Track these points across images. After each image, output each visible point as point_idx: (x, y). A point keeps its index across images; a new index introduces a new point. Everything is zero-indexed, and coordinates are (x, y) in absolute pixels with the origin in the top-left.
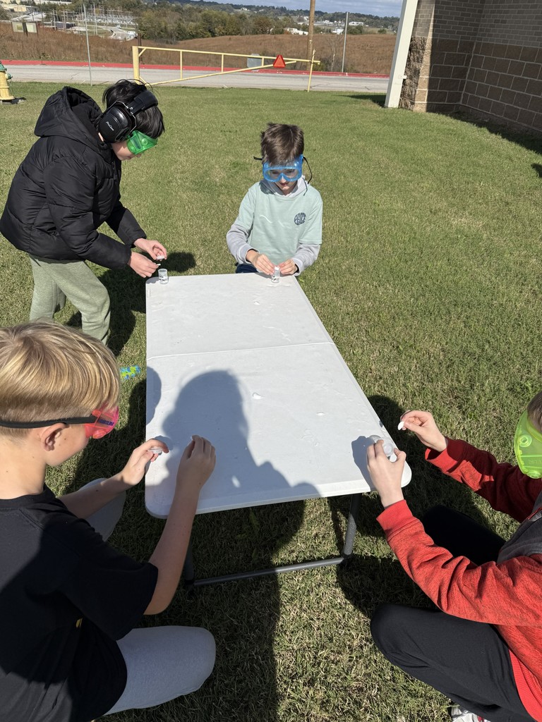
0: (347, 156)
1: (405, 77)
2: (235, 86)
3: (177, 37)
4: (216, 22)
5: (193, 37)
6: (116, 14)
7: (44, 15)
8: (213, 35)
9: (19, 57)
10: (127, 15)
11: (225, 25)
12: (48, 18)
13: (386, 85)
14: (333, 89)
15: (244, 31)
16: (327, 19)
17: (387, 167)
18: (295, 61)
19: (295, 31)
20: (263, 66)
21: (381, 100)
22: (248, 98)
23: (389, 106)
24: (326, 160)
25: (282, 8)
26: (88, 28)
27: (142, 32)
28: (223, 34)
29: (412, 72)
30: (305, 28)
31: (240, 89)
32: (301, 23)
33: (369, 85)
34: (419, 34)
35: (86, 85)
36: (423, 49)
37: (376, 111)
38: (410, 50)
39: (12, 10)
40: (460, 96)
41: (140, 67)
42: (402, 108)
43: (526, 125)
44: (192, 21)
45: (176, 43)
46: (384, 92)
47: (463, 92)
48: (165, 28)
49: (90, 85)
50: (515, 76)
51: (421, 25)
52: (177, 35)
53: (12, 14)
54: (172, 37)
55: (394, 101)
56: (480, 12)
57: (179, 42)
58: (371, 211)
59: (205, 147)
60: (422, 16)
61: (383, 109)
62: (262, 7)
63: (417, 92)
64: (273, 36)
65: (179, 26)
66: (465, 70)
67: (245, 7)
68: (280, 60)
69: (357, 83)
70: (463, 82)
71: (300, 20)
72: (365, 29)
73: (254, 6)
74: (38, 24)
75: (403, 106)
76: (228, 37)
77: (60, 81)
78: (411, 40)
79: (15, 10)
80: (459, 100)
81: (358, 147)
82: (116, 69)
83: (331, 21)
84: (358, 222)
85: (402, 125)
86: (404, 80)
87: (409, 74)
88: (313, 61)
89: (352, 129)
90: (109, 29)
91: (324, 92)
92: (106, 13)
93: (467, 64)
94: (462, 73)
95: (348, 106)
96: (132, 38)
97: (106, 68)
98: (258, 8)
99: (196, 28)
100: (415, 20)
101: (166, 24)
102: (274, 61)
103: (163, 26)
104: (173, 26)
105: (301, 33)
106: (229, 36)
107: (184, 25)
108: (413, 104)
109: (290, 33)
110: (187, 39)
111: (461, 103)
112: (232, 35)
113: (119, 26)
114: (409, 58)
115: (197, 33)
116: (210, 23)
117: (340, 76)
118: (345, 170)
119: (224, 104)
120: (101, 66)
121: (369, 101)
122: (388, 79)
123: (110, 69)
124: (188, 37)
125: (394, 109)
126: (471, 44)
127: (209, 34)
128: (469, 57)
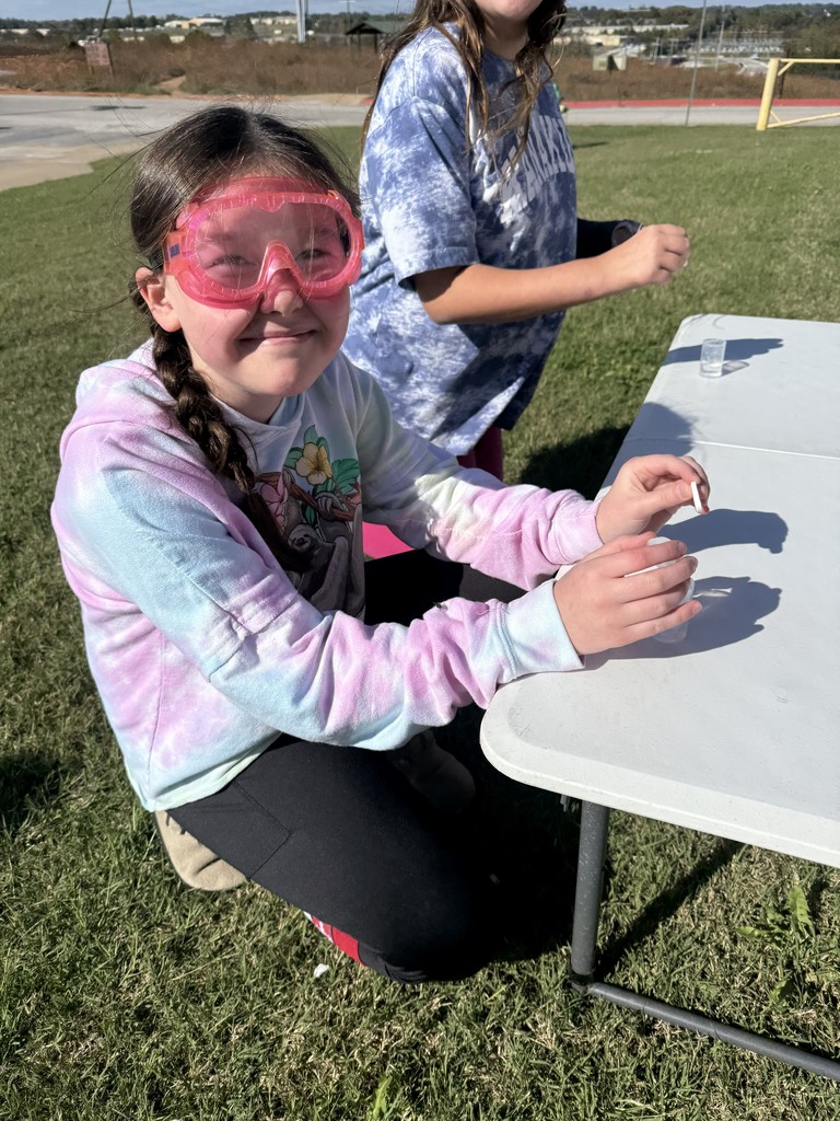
6: (754, 36)
7: (643, 48)
9: (590, 99)
10: (773, 37)
12: (647, 52)
26: (706, 62)
39: (600, 45)
41: (772, 104)
53: (597, 50)
74: (630, 61)
79: (604, 43)
82: (734, 108)
90: (737, 61)
92: (739, 37)
97: (716, 108)
113: (755, 56)
120: (709, 104)
123: (724, 108)
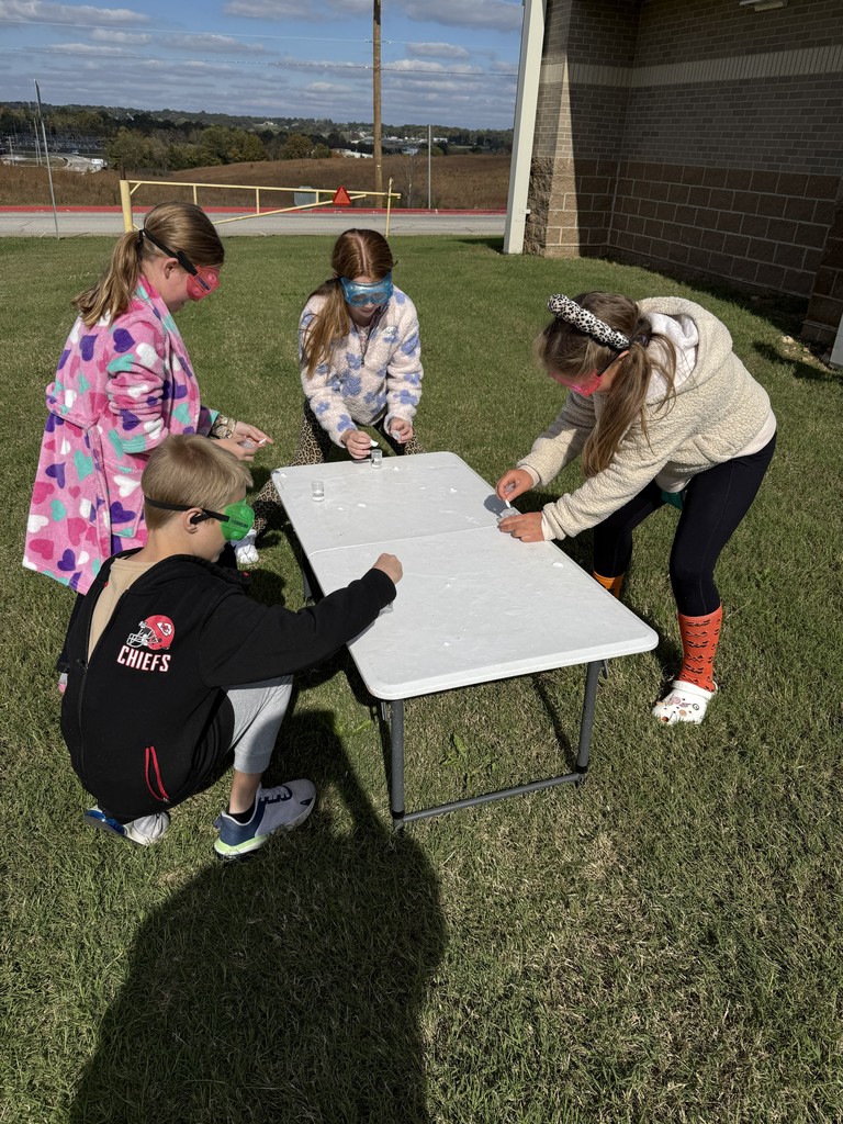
0: (468, 320)
1: (529, 211)
2: (278, 232)
3: (170, 166)
4: (227, 142)
5: (194, 165)
8: (226, 161)
11: (242, 146)
13: (502, 225)
14: (420, 233)
15: (271, 156)
16: (393, 135)
17: (525, 333)
18: (364, 194)
19: (349, 153)
20: (317, 203)
21: (498, 244)
22: (304, 248)
23: (510, 251)
24: (440, 327)
25: (326, 122)
27: (114, 161)
28: (241, 160)
29: (538, 204)
30: (362, 148)
31: (287, 237)
32: (356, 142)
33: (470, 225)
34: (542, 153)
35: (49, 238)
36: (551, 173)
37: (494, 259)
38: (532, 174)
40: (606, 234)
42: (528, 253)
43: (700, 268)
44: (190, 142)
45: (168, 176)
46: (501, 233)
47: (610, 229)
48: (151, 153)
49: (55, 238)
50: (677, 205)
51: (544, 142)
52: (169, 162)
54: (161, 166)
55: (515, 244)
56: (622, 121)
57: (174, 172)
58: (517, 388)
59: (265, 316)
60: (544, 130)
61: (502, 256)
62: (296, 120)
63: (548, 231)
64: (317, 161)
65: (172, 149)
66: (609, 200)
67: (270, 120)
68: (342, 194)
69: (454, 223)
70: (608, 217)
71: (356, 137)
72: (450, 148)
73: (283, 119)
75: (530, 250)
76: (248, 164)
77: (7, 235)
78: (532, 162)
80: (605, 240)
81: (480, 308)
82: (89, 214)
83: (399, 137)
84: (503, 402)
85: (535, 276)
86: (528, 215)
87: (534, 207)
88: (390, 194)
89: (468, 284)
90: (61, 156)
91: (409, 237)
93: (612, 191)
94: (606, 203)
95: (452, 254)
96: (99, 168)
97: (72, 214)
98: (289, 122)
99: (198, 152)
100: (535, 134)
101: (150, 147)
102: (334, 197)
103: (146, 150)
104: (162, 150)
105: (357, 155)
106: (250, 163)
107: (178, 148)
108: (543, 246)
109: (342, 156)
110: (185, 168)
111: (608, 243)
112: (254, 160)
114: (531, 185)
115: (200, 160)
116: (220, 144)
117: (427, 215)
118: (468, 338)
119: (272, 257)
120: (63, 210)
121: (480, 245)
122: (505, 216)
123: (79, 214)
124: (186, 165)
125: (516, 255)
126: (614, 165)
127: (219, 160)
128: (614, 182)
